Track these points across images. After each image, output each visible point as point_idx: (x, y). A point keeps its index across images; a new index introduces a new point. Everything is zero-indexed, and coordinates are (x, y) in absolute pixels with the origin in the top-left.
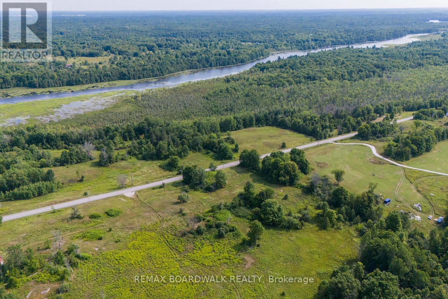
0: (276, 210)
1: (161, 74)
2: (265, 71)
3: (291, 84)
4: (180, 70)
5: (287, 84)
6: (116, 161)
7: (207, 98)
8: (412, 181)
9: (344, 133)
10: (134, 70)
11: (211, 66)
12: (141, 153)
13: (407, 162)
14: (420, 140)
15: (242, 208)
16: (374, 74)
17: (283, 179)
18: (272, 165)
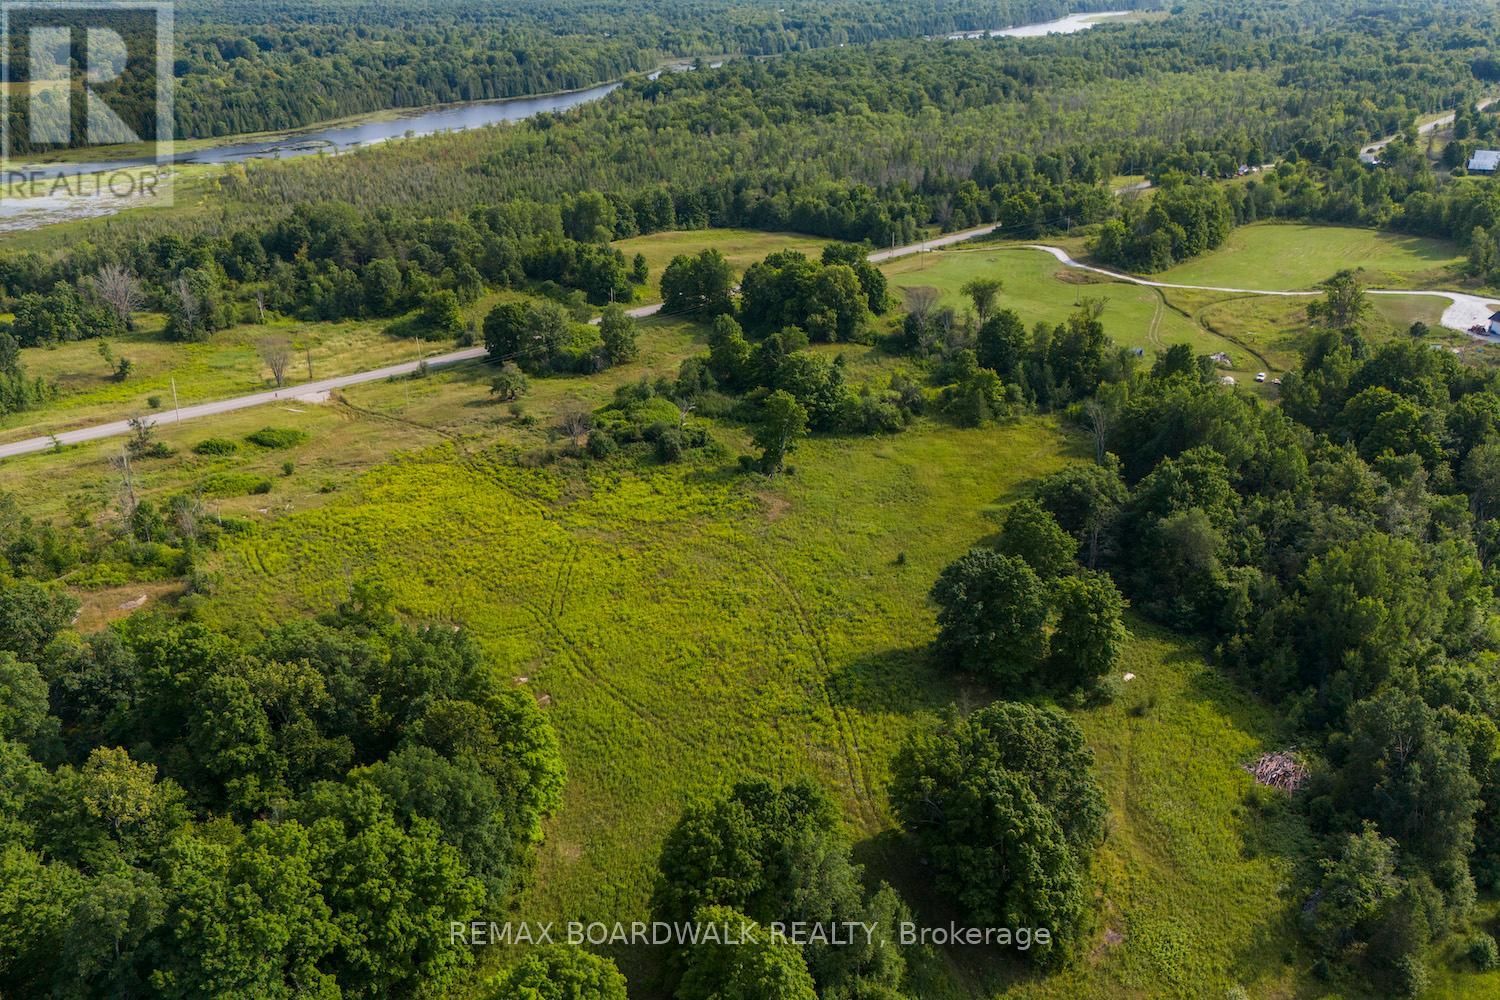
0: (825, 380)
1: (295, 119)
2: (660, 97)
3: (756, 123)
4: (359, 108)
5: (745, 123)
6: (228, 327)
7: (484, 171)
8: (1189, 311)
9: (960, 229)
10: (194, 106)
11: (465, 95)
12: (309, 302)
13: (1164, 274)
14: (1194, 211)
15: (711, 392)
16: (1006, 94)
17: (819, 318)
18: (778, 285)
